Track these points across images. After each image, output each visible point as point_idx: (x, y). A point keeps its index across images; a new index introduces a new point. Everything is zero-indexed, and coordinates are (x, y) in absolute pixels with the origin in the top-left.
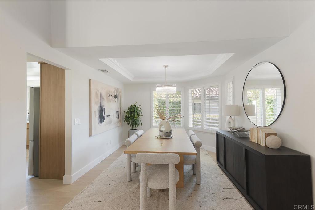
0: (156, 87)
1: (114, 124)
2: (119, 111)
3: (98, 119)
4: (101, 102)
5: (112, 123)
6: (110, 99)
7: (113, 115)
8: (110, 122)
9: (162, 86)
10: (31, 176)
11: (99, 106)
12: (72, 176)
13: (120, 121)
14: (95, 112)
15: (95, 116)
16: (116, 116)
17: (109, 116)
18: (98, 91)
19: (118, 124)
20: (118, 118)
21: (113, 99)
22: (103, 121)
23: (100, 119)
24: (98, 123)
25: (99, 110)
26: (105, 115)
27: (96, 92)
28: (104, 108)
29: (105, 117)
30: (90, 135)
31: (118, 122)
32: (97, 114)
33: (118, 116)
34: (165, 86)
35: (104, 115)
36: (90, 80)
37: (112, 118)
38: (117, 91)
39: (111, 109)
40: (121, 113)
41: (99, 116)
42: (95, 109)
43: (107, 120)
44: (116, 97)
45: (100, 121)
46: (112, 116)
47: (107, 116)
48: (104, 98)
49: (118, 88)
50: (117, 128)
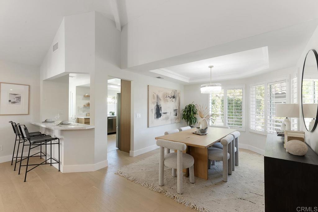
0: (201, 87)
1: (171, 120)
2: (177, 110)
3: (155, 115)
4: (158, 102)
5: (170, 119)
6: (167, 99)
7: (171, 113)
8: (167, 118)
9: (205, 86)
10: (117, 148)
11: (156, 105)
12: (134, 152)
13: (178, 118)
14: (152, 110)
15: (152, 113)
16: (173, 113)
17: (166, 113)
18: (155, 94)
19: (175, 120)
20: (176, 115)
21: (170, 99)
22: (160, 117)
23: (157, 115)
24: (155, 118)
25: (156, 108)
26: (162, 112)
27: (153, 94)
28: (161, 107)
29: (161, 114)
30: (148, 127)
31: (176, 119)
32: (154, 111)
33: (176, 114)
34: (208, 86)
35: (160, 112)
36: (148, 86)
37: (169, 115)
38: (175, 92)
39: (169, 107)
40: (180, 112)
41: (156, 113)
42: (153, 107)
43: (163, 116)
44: (174, 97)
45: (157, 116)
46: (169, 113)
47: (164, 113)
48: (161, 99)
49: (176, 89)
50: (175, 124)
